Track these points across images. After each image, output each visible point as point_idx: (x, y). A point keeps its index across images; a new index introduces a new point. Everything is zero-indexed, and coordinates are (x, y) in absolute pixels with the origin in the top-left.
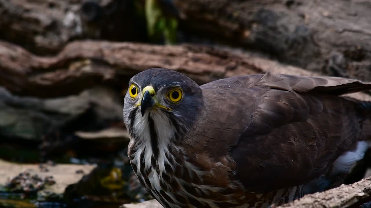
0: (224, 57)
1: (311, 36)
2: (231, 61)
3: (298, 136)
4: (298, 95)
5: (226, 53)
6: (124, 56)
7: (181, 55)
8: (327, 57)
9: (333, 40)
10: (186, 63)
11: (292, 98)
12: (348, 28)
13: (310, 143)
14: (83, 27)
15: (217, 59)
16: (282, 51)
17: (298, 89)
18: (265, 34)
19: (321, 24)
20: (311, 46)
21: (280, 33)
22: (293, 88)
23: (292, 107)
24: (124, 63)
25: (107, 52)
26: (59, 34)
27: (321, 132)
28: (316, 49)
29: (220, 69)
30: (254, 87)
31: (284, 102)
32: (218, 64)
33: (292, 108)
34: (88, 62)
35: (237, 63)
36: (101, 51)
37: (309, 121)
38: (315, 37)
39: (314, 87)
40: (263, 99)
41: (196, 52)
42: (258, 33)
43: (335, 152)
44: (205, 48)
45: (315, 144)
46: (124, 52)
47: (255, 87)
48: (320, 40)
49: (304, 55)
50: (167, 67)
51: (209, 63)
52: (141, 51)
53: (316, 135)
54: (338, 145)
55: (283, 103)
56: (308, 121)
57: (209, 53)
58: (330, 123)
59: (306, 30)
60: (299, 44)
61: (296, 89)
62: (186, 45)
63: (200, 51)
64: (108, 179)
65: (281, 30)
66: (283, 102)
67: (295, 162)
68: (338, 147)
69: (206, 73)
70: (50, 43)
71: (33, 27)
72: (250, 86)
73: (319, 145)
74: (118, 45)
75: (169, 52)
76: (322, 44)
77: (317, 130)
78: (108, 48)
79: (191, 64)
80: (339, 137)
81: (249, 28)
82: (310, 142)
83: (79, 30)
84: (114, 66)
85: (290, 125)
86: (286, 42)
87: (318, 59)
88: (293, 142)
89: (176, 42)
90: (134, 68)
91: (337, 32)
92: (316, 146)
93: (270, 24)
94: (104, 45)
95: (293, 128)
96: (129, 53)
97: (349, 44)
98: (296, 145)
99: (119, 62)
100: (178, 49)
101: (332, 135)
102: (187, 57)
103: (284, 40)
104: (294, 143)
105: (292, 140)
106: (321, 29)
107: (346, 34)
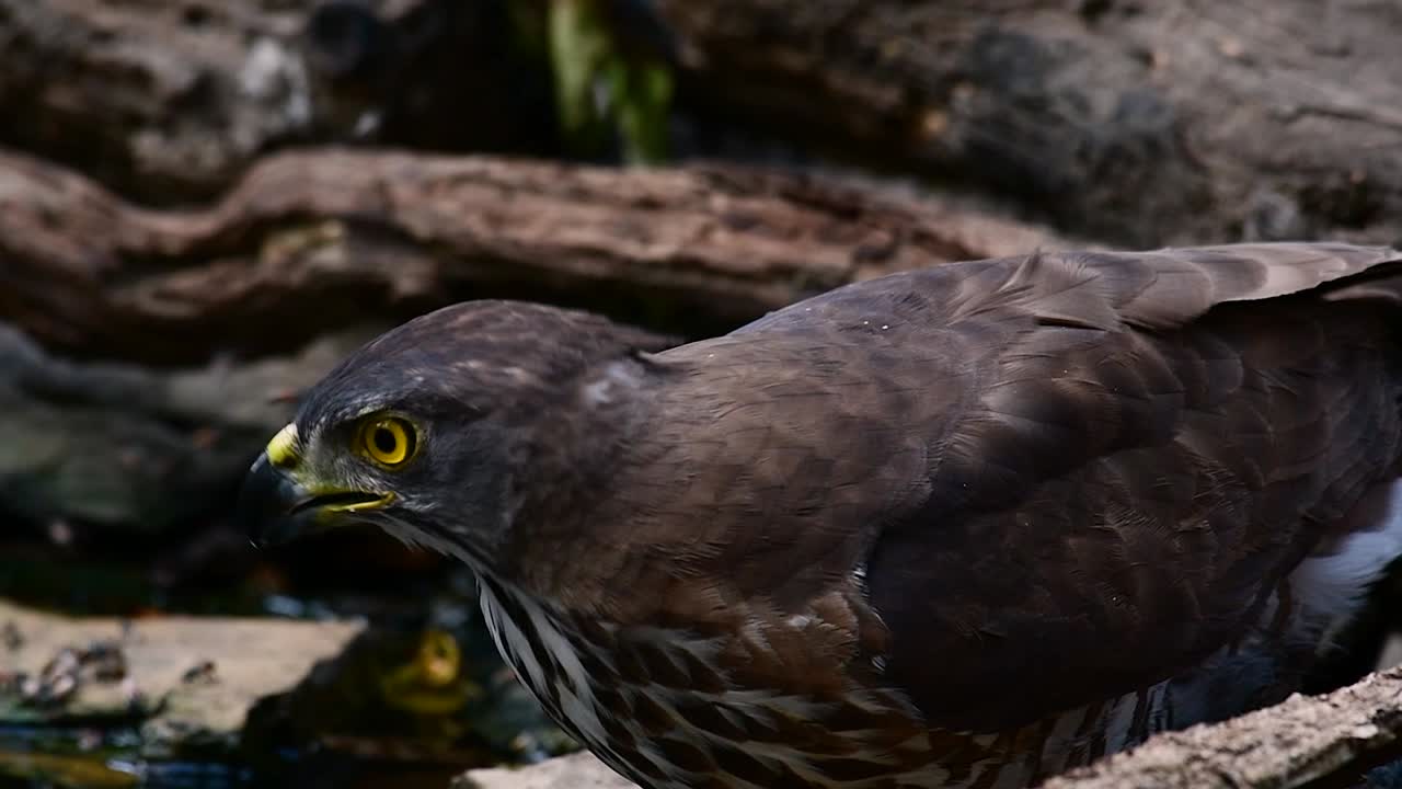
0: (849, 211)
1: (1178, 131)
2: (875, 226)
3: (1133, 500)
4: (1140, 342)
5: (855, 197)
6: (468, 208)
7: (682, 205)
8: (1239, 211)
9: (1259, 146)
10: (705, 233)
11: (1113, 357)
12: (1316, 101)
13: (1185, 525)
14: (314, 97)
15: (819, 219)
16: (1068, 188)
17: (1146, 318)
18: (1000, 123)
19: (1213, 85)
20: (1175, 169)
21: (1058, 120)
22: (1126, 317)
23: (1112, 391)
24: (467, 235)
25: (404, 193)
26: (220, 124)
27: (1231, 474)
28: (1194, 181)
29: (834, 258)
30: (972, 319)
31: (1081, 375)
32: (826, 237)
33: (1109, 396)
34: (333, 231)
35: (897, 233)
36: (381, 188)
37: (1184, 438)
38: (1192, 136)
39: (1207, 305)
40: (1000, 372)
41: (739, 191)
42: (978, 122)
43: (1289, 541)
44: (776, 178)
45: (1204, 524)
46: (470, 193)
47: (980, 316)
48: (1211, 148)
49: (1150, 203)
50: (632, 249)
51: (792, 234)
52: (534, 189)
53: (1210, 489)
54: (1302, 509)
55: (1078, 382)
56: (1178, 439)
57: (789, 196)
58: (1270, 429)
59: (1157, 109)
60: (1131, 161)
61: (1134, 318)
62: (702, 166)
63: (756, 189)
64: (407, 673)
65: (1063, 108)
66: (1077, 379)
67: (1124, 606)
68: (1305, 518)
69: (781, 272)
70: (192, 159)
71: (125, 98)
72: (958, 316)
73: (1219, 526)
74: (444, 167)
75: (640, 193)
76: (1215, 162)
77: (1214, 467)
78: (410, 177)
79: (722, 237)
80: (1306, 479)
81: (943, 100)
82: (1186, 517)
83: (299, 108)
84: (433, 246)
85: (1105, 460)
86: (1083, 155)
87: (1205, 221)
88: (1115, 527)
89: (667, 153)
90: (509, 252)
91: (1274, 117)
92: (1209, 531)
93: (1022, 87)
94: (395, 166)
95: (1114, 471)
96: (487, 196)
97: (1318, 161)
98: (1125, 540)
99: (451, 230)
100: (675, 182)
101: (1278, 474)
102: (708, 211)
103: (1075, 146)
104: (1121, 532)
105: (1112, 523)
106: (1213, 103)
107: (1308, 123)
